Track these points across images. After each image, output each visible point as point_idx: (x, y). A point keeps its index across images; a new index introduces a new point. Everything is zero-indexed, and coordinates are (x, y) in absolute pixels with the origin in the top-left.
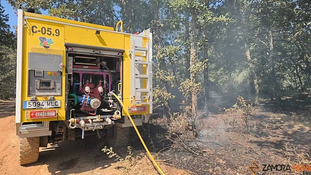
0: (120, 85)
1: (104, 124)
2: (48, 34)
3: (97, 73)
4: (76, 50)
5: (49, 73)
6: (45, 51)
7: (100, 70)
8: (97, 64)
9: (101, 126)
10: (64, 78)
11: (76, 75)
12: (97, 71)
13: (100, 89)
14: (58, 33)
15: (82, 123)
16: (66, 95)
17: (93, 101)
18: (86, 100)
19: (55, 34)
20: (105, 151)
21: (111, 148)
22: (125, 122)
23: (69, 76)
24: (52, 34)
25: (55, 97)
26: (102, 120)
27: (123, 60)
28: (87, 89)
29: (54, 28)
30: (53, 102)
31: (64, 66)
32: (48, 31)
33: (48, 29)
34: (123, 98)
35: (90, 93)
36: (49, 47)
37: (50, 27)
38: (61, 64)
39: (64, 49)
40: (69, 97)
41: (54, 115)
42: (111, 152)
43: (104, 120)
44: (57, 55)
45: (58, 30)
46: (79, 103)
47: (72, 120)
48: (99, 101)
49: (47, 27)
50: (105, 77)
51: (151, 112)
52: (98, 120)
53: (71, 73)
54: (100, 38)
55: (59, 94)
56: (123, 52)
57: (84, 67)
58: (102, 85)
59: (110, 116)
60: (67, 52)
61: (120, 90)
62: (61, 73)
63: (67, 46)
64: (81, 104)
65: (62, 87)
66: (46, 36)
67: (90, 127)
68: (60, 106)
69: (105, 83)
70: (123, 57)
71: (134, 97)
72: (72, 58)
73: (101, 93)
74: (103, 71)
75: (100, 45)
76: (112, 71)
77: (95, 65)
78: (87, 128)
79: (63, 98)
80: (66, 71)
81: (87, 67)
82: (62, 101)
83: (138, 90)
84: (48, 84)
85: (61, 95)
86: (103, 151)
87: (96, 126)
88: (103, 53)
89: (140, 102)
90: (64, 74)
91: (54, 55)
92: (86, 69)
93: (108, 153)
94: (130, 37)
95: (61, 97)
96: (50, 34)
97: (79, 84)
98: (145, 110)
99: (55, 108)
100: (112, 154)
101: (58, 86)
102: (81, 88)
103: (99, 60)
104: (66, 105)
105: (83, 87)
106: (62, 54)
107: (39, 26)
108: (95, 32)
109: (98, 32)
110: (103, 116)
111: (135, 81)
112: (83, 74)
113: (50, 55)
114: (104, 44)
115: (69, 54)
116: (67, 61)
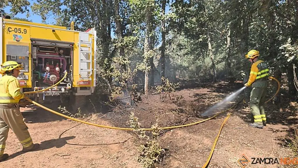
0: (71, 66)
1: (60, 92)
2: (19, 32)
3: (55, 58)
4: (38, 43)
5: (20, 58)
6: (17, 44)
7: (59, 56)
8: (56, 52)
9: (58, 94)
10: (30, 61)
11: (40, 59)
12: (56, 56)
13: (57, 69)
14: (26, 32)
16: (31, 72)
17: (51, 76)
18: (46, 76)
19: (24, 32)
20: (60, 109)
21: (65, 107)
22: (78, 91)
23: (34, 60)
24: (21, 32)
25: (24, 73)
26: (58, 89)
27: (73, 50)
28: (48, 68)
29: (22, 29)
30: (23, 76)
31: (29, 53)
32: (19, 30)
33: (19, 29)
34: (74, 75)
35: (49, 71)
36: (19, 41)
37: (20, 27)
38: (28, 52)
39: (30, 42)
40: (34, 73)
41: (23, 84)
42: (65, 110)
43: (60, 90)
44: (25, 46)
45: (26, 30)
46: (42, 77)
47: (36, 88)
48: (55, 76)
49: (18, 28)
50: (61, 61)
51: (95, 85)
52: (55, 89)
53: (36, 58)
54: (56, 35)
55: (27, 71)
56: (73, 44)
57: (47, 54)
58: (59, 66)
59: (65, 87)
60: (32, 44)
61: (71, 69)
62: (28, 57)
63: (32, 40)
64: (43, 78)
65: (29, 67)
66: (17, 34)
67: (50, 93)
68: (28, 79)
69: (61, 65)
70: (73, 48)
71: (80, 74)
72: (36, 48)
73: (58, 72)
74: (61, 57)
75: (55, 39)
76: (66, 57)
77: (54, 52)
78: (48, 94)
79: (30, 74)
80: (32, 57)
81: (49, 54)
83: (83, 70)
85: (29, 72)
86: (59, 109)
87: (55, 93)
88: (58, 44)
89: (87, 78)
90: (30, 58)
91: (23, 46)
92: (48, 55)
93: (62, 110)
94: (78, 34)
95: (28, 73)
96: (20, 32)
97: (42, 65)
98: (89, 84)
99: (24, 80)
100: (65, 111)
101: (27, 66)
102: (43, 68)
103: (57, 49)
104: (32, 78)
105: (45, 67)
106: (28, 46)
107: (13, 27)
108: (52, 30)
109: (54, 31)
110: (60, 87)
111: (80, 64)
112: (45, 59)
113: (20, 46)
114: (59, 39)
115: (33, 45)
116: (32, 50)
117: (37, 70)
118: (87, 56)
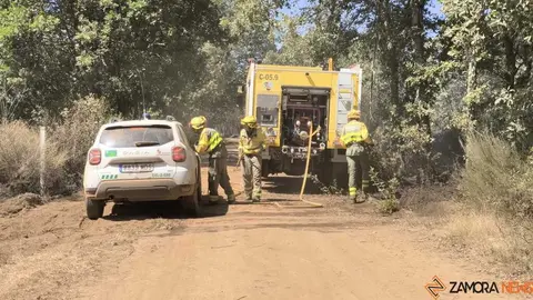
0: (326, 120)
3: (307, 108)
4: (289, 90)
5: (270, 109)
6: (267, 93)
7: (312, 106)
8: (308, 100)
10: (279, 114)
11: (289, 110)
12: (309, 106)
13: (310, 123)
14: (277, 77)
15: (292, 150)
16: (280, 127)
18: (296, 132)
19: (275, 78)
21: (316, 175)
22: (334, 156)
23: (283, 112)
24: (273, 79)
25: (273, 128)
27: (329, 98)
28: (298, 123)
29: (274, 74)
30: (272, 131)
31: (280, 104)
32: (270, 77)
33: (270, 75)
34: (329, 132)
35: (300, 127)
36: (270, 89)
37: (271, 73)
38: (278, 102)
39: (280, 90)
40: (283, 129)
41: (272, 141)
44: (275, 96)
46: (291, 134)
47: (284, 147)
48: (306, 133)
49: (269, 73)
50: (314, 112)
53: (285, 109)
54: (309, 79)
55: (276, 126)
56: (329, 90)
58: (312, 120)
59: (317, 148)
60: (282, 92)
61: (326, 124)
62: (278, 109)
63: (283, 88)
64: (293, 135)
65: (278, 121)
66: (268, 81)
67: (299, 155)
68: (276, 135)
69: (314, 118)
70: (329, 95)
72: (286, 96)
74: (314, 107)
75: (309, 85)
76: (321, 106)
78: (296, 156)
79: (279, 129)
80: (282, 108)
82: (277, 131)
84: (268, 117)
87: (305, 156)
88: (316, 92)
90: (280, 110)
91: (273, 96)
92: (299, 104)
93: (312, 179)
95: (277, 128)
96: (271, 79)
97: (291, 118)
99: (273, 136)
101: (276, 120)
102: (293, 122)
103: (310, 96)
104: (280, 135)
105: (295, 121)
106: (279, 94)
107: (264, 74)
108: (305, 73)
109: (307, 74)
111: (337, 117)
112: (296, 110)
113: (271, 96)
114: (313, 83)
115: (284, 94)
116: (282, 99)
117: (287, 124)
118: (348, 106)
